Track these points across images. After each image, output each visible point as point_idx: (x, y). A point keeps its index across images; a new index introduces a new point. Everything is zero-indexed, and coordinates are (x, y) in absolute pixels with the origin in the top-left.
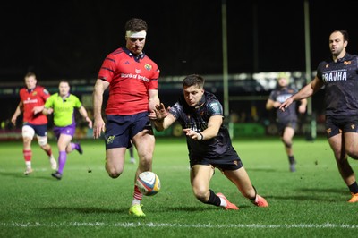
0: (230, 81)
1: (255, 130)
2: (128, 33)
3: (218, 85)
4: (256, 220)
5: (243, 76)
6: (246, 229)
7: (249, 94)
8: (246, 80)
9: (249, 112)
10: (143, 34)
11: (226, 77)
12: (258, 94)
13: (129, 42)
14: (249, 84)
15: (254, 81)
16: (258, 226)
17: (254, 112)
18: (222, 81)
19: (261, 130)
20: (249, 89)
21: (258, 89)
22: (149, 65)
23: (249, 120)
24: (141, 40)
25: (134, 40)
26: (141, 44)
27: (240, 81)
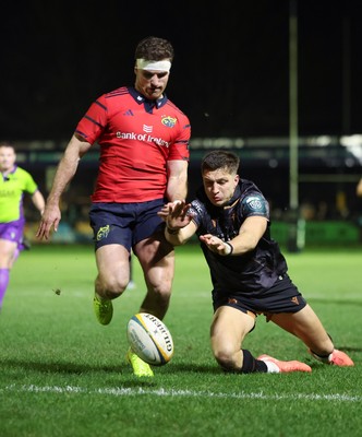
0: (301, 148)
1: (342, 232)
2: (140, 62)
3: (280, 154)
4: (341, 388)
5: (324, 141)
6: (324, 402)
7: (333, 171)
8: (328, 148)
9: (332, 201)
10: (165, 66)
11: (294, 141)
12: (348, 171)
13: (139, 77)
14: (333, 153)
15: (343, 148)
16: (344, 397)
17: (341, 202)
18: (287, 149)
19: (353, 233)
20: (334, 163)
21: (349, 163)
22: (171, 118)
23: (332, 215)
24: (161, 75)
25: (149, 75)
26: (161, 83)
27: (318, 148)
